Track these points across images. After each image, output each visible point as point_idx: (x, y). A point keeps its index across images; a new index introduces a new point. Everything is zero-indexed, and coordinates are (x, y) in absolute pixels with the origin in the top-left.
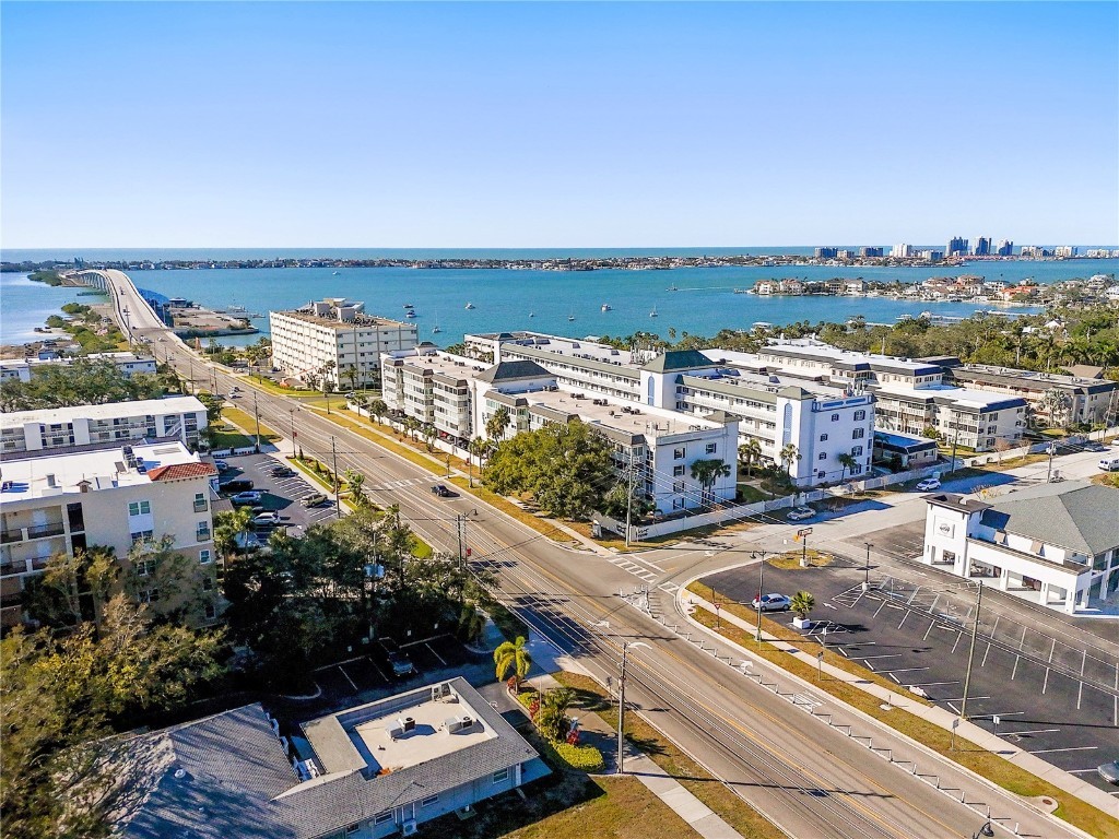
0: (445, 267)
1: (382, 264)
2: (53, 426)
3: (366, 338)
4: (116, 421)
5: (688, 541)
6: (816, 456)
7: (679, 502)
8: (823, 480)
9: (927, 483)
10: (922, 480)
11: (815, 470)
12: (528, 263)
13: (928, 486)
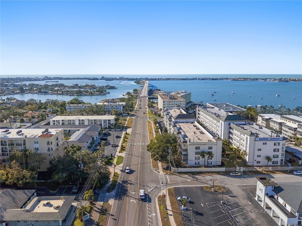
0: (239, 80)
1: (220, 79)
2: (82, 120)
3: (171, 103)
4: (95, 120)
5: (189, 175)
6: (256, 156)
7: (197, 163)
8: (259, 164)
9: (297, 172)
10: (296, 171)
11: (255, 160)
12: (266, 79)
13: (297, 173)
